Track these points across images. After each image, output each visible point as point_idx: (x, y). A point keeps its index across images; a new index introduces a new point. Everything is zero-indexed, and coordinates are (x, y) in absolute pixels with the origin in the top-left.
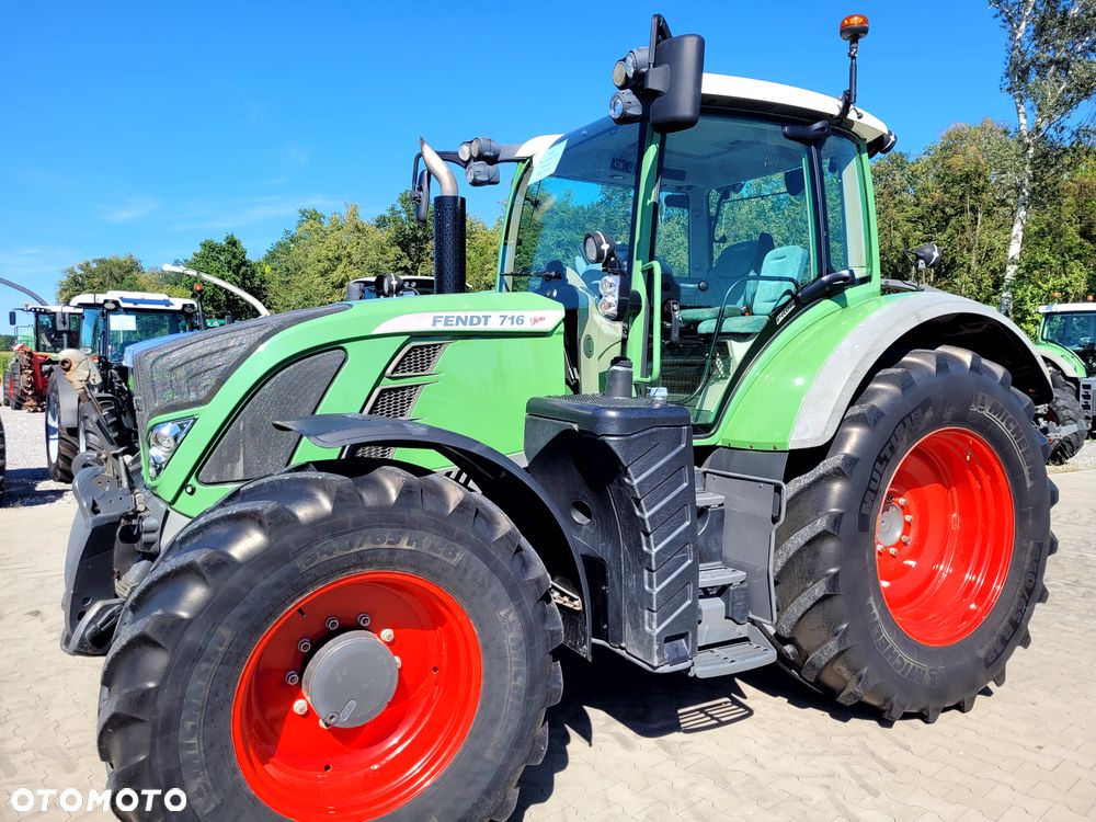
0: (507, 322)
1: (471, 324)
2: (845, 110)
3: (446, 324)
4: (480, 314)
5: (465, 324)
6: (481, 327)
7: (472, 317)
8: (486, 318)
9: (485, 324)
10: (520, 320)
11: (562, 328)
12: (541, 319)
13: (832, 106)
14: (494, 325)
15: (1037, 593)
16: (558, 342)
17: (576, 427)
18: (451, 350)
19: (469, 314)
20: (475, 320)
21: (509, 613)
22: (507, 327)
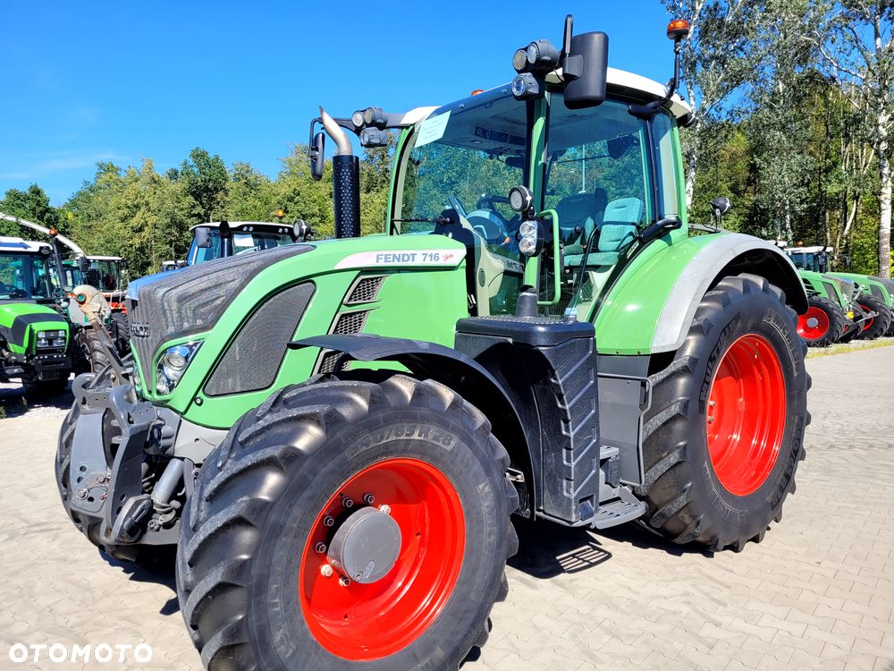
0: (428, 258)
1: (403, 261)
2: (671, 94)
3: (386, 261)
4: (409, 253)
5: (399, 261)
6: (410, 263)
7: (403, 255)
8: (413, 255)
9: (413, 260)
10: (436, 257)
11: (464, 263)
12: (451, 256)
13: (660, 90)
14: (418, 262)
15: (800, 454)
16: (462, 273)
17: (510, 340)
18: (389, 280)
19: (401, 253)
20: (406, 258)
21: (485, 486)
22: (429, 263)
